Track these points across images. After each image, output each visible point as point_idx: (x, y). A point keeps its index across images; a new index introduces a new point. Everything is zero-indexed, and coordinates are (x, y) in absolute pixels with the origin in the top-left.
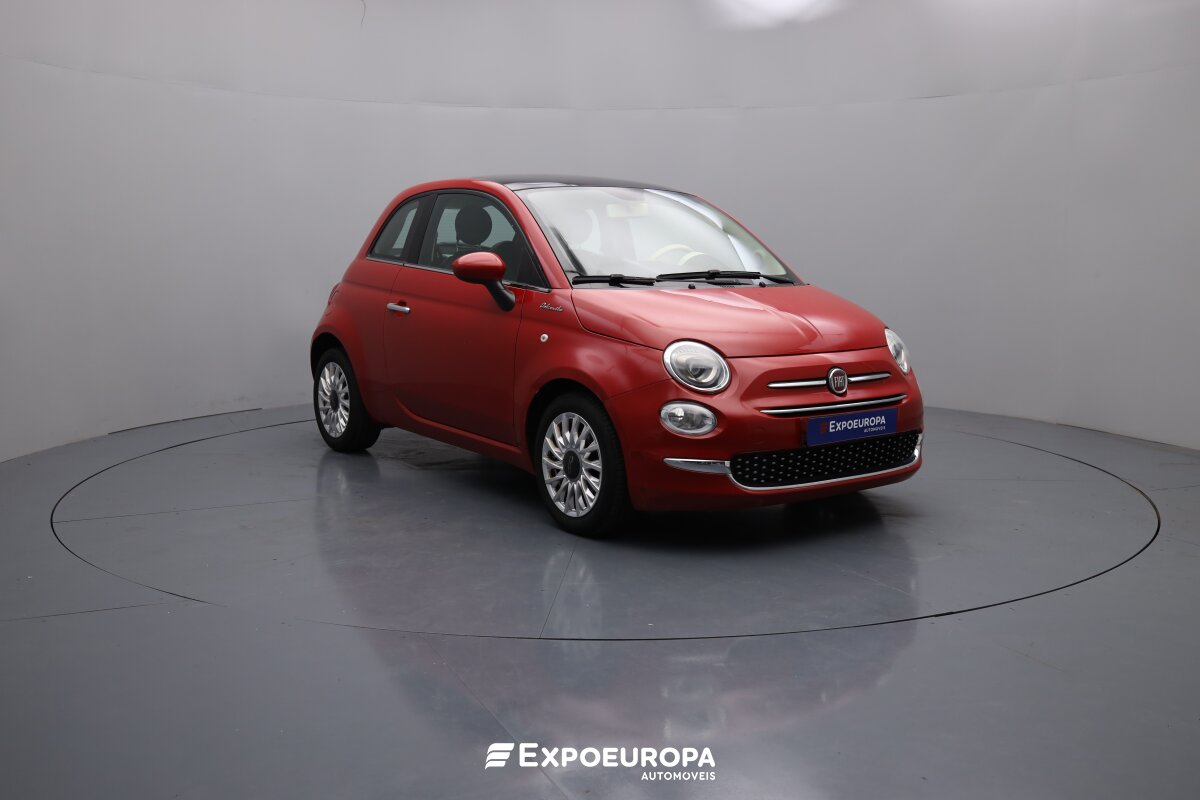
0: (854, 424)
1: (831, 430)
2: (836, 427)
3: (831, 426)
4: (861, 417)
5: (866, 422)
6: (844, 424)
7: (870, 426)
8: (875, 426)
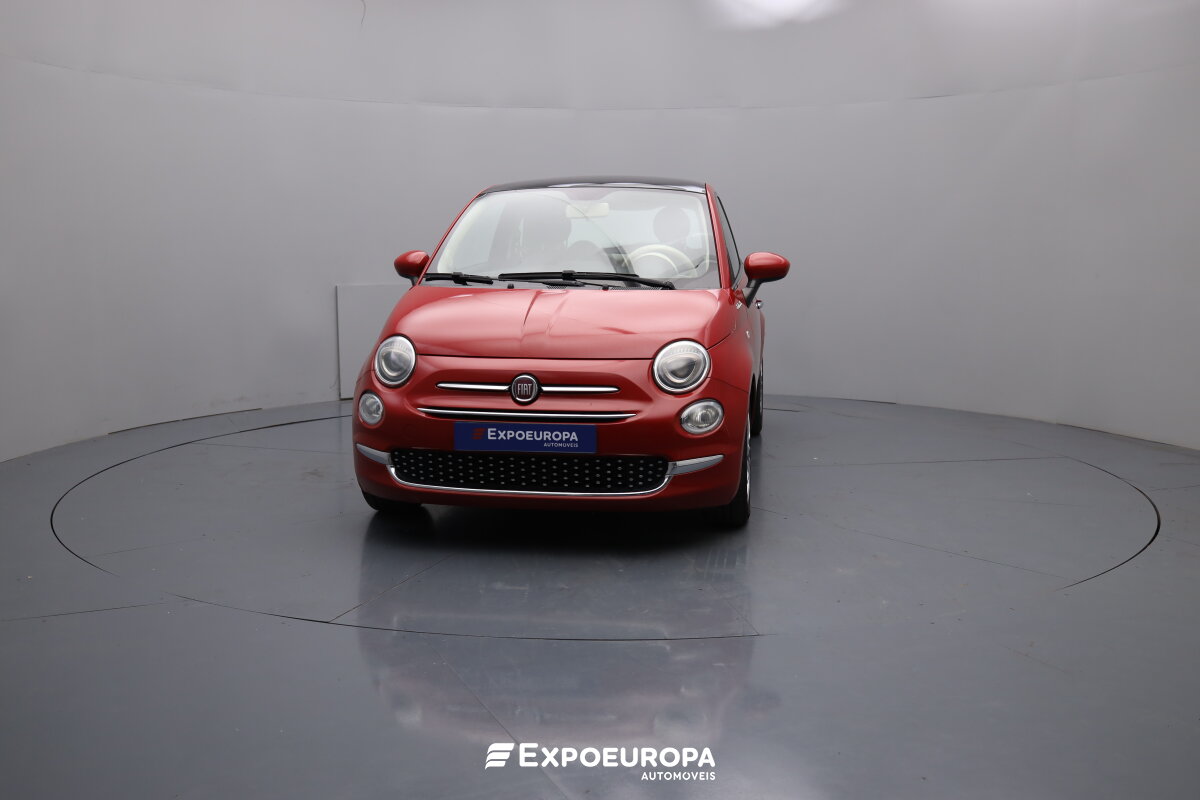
0: (528, 435)
1: (490, 438)
2: (498, 435)
3: (489, 434)
4: (539, 429)
5: (546, 435)
6: (511, 434)
7: (553, 441)
8: (561, 441)
